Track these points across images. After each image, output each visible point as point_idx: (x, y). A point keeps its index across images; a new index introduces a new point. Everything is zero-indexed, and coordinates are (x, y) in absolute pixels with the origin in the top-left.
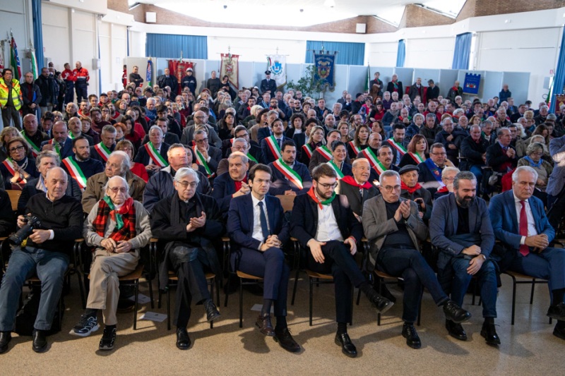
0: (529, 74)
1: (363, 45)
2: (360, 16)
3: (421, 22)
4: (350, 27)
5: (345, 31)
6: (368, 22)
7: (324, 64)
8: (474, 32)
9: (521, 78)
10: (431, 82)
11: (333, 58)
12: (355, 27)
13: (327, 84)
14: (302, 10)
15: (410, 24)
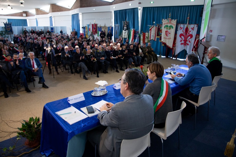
0: (66, 27)
1: (26, 20)
2: (24, 12)
3: (40, 13)
4: (21, 14)
5: (19, 16)
6: (27, 14)
7: (8, 26)
8: (53, 16)
9: (64, 28)
10: (41, 30)
11: (11, 24)
12: (23, 15)
13: (10, 32)
14: (2, 9)
15: (37, 14)
